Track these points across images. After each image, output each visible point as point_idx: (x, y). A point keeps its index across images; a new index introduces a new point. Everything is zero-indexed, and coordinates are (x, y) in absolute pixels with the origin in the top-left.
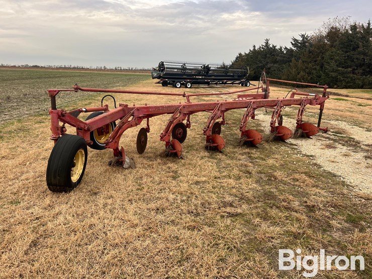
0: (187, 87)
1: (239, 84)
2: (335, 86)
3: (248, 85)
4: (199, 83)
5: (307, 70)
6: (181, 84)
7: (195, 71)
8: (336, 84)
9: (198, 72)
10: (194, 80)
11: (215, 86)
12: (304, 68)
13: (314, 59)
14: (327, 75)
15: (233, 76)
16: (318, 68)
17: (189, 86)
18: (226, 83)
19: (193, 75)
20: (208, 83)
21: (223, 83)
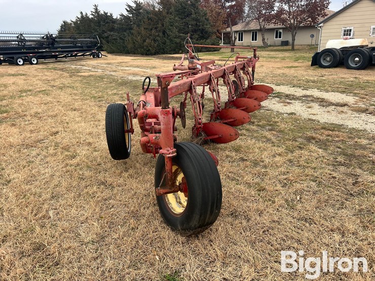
0: (32, 64)
1: (90, 55)
2: (180, 52)
3: (100, 56)
4: (45, 57)
5: (152, 38)
6: (24, 61)
7: (35, 43)
8: (180, 49)
9: (40, 44)
10: (38, 55)
11: (64, 59)
12: (148, 35)
13: (155, 26)
14: (171, 41)
15: (82, 47)
16: (161, 34)
17: (35, 62)
18: (76, 55)
19: (34, 48)
20: (56, 57)
21: (72, 56)
